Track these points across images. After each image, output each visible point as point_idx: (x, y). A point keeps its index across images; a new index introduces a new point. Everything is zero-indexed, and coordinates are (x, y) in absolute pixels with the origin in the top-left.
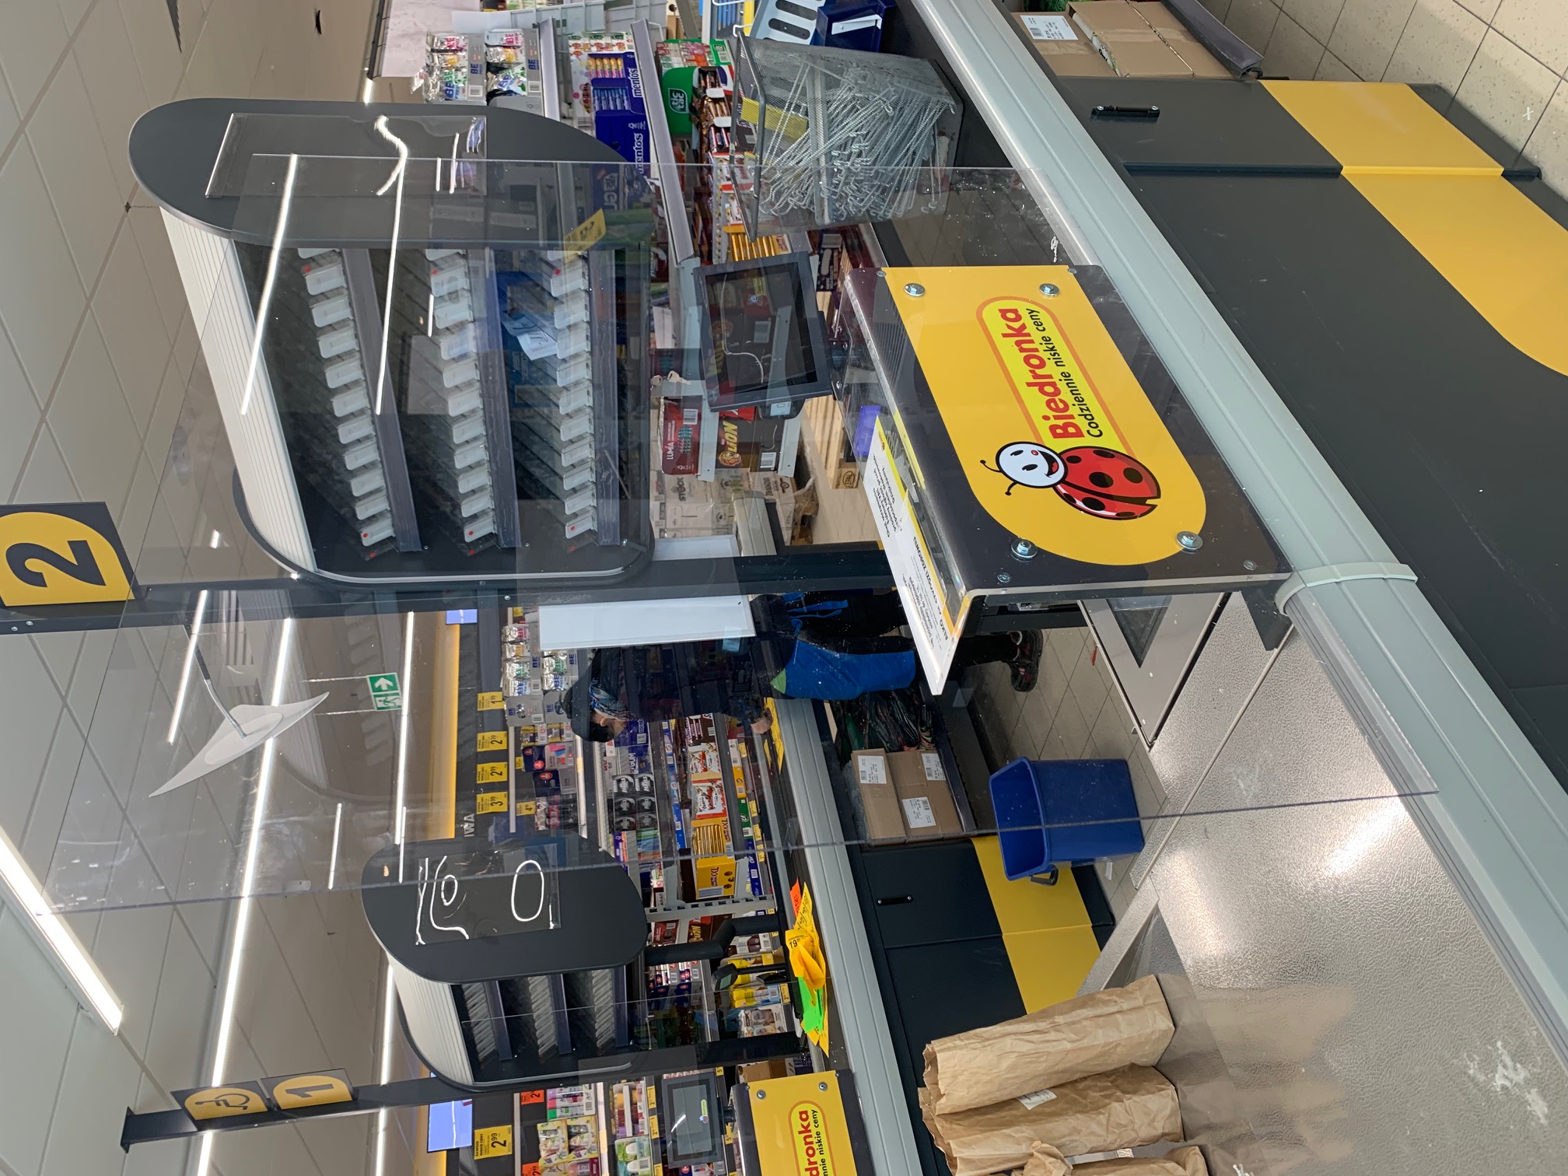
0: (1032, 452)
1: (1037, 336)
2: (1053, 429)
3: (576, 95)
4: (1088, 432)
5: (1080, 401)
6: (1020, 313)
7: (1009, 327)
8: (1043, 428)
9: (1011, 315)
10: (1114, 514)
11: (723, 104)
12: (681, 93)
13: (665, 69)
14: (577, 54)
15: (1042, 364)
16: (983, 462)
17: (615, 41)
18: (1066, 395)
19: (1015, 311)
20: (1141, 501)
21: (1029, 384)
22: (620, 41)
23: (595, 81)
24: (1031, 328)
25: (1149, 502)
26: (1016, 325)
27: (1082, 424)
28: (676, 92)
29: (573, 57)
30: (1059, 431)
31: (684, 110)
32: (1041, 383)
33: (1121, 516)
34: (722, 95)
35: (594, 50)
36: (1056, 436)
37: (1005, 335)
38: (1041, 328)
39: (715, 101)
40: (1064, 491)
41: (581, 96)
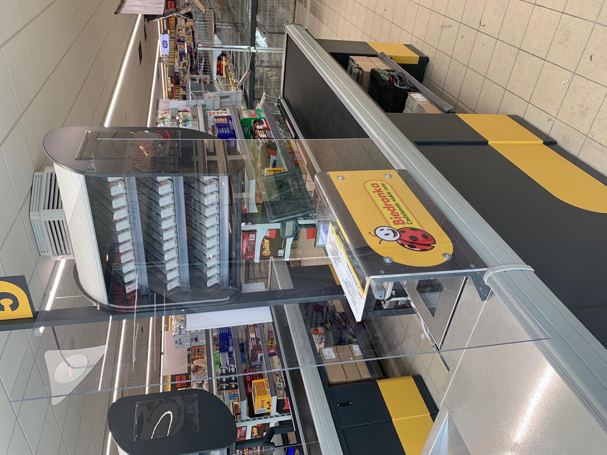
0: (387, 229)
1: (385, 192)
2: (394, 222)
3: (210, 129)
4: (407, 222)
5: (403, 213)
6: (379, 185)
7: (375, 189)
8: (391, 222)
9: (375, 186)
10: (420, 249)
11: (262, 131)
12: (247, 127)
13: (241, 118)
14: (210, 115)
15: (388, 201)
16: (370, 233)
17: (224, 111)
18: (398, 210)
19: (377, 184)
20: (429, 245)
21: (384, 207)
22: (225, 111)
23: (217, 124)
24: (383, 189)
25: (432, 245)
26: (378, 189)
27: (405, 220)
28: (245, 126)
29: (209, 116)
30: (396, 222)
31: (248, 133)
32: (388, 207)
33: (422, 250)
34: (262, 128)
35: (216, 114)
36: (395, 224)
37: (374, 192)
38: (386, 189)
39: (260, 130)
40: (400, 242)
41: (211, 130)
